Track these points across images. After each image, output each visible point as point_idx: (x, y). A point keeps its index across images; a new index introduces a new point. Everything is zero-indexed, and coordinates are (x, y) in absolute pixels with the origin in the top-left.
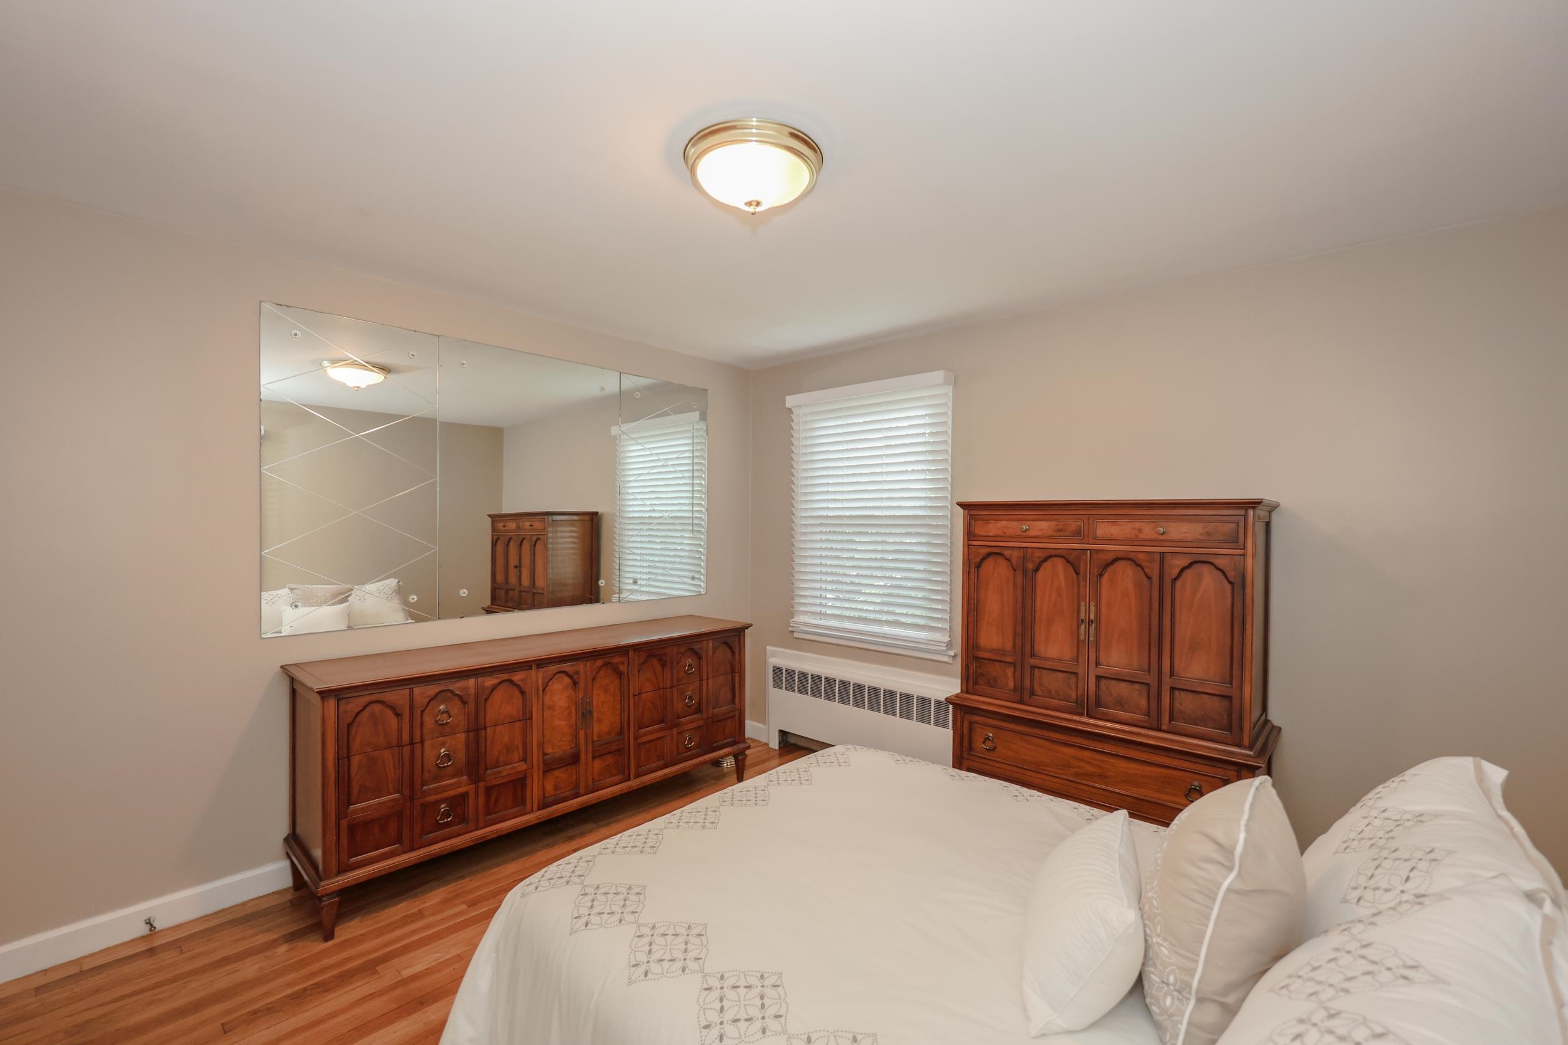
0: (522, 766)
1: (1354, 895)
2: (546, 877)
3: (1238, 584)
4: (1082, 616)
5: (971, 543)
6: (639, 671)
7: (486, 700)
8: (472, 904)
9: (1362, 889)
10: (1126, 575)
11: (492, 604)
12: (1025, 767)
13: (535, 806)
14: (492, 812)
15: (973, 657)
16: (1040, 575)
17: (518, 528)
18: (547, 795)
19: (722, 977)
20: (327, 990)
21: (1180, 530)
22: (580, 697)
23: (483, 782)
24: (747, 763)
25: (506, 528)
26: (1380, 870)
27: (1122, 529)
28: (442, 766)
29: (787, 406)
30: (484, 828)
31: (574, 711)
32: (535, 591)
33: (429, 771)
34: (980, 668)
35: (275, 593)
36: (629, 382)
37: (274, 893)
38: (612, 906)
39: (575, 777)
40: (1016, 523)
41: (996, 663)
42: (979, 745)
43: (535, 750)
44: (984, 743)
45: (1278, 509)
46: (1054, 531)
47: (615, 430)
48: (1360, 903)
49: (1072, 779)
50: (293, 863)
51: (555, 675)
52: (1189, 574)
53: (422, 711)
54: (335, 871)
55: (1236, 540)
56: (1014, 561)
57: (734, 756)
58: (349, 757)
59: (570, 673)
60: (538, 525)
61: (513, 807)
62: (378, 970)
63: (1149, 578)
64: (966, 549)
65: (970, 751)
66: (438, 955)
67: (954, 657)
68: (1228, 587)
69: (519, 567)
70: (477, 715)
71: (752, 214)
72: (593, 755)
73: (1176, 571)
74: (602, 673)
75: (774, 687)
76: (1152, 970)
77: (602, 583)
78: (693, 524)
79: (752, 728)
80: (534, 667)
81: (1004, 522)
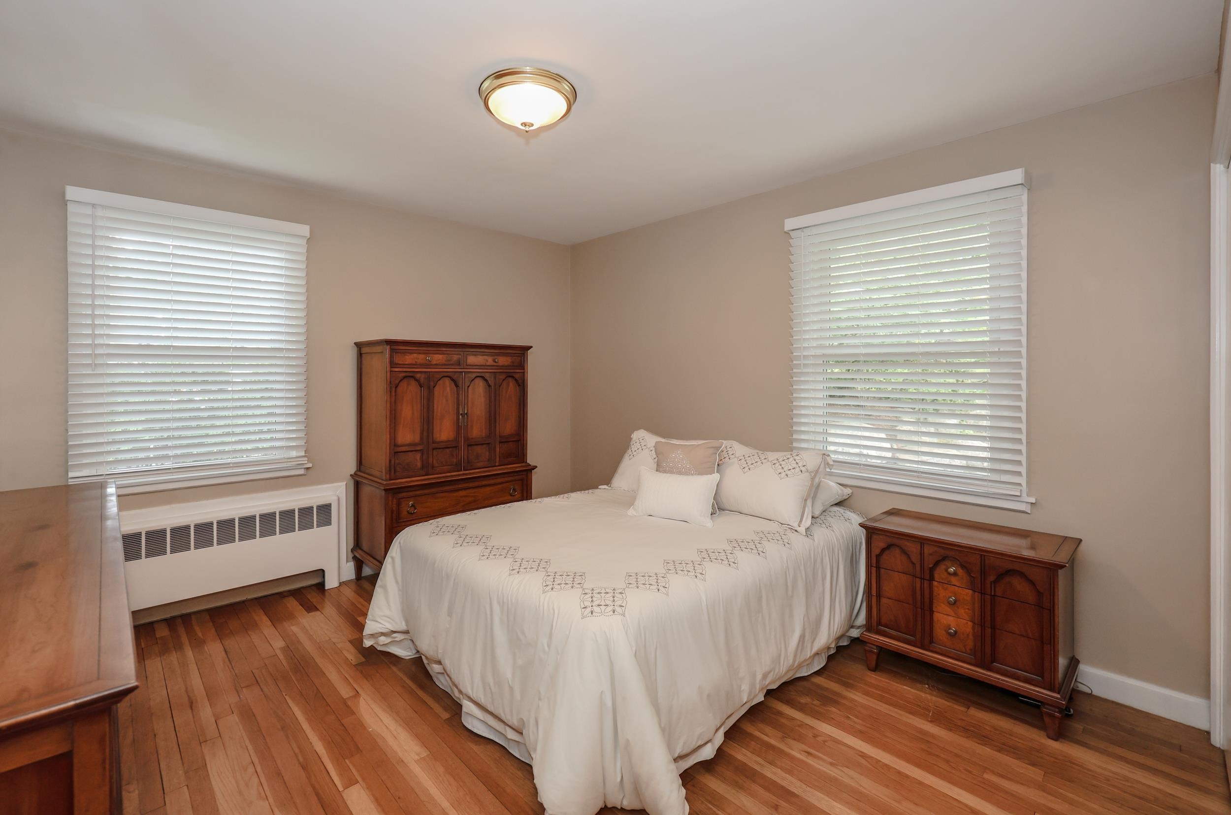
3: (522, 386)
4: (461, 412)
5: (392, 369)
10: (480, 386)
15: (394, 452)
16: (437, 389)
27: (479, 360)
34: (398, 459)
40: (423, 355)
41: (410, 452)
44: (409, 510)
46: (446, 361)
52: (505, 383)
55: (521, 365)
56: (422, 381)
63: (490, 386)
64: (388, 374)
68: (518, 388)
73: (500, 382)
81: (416, 354)
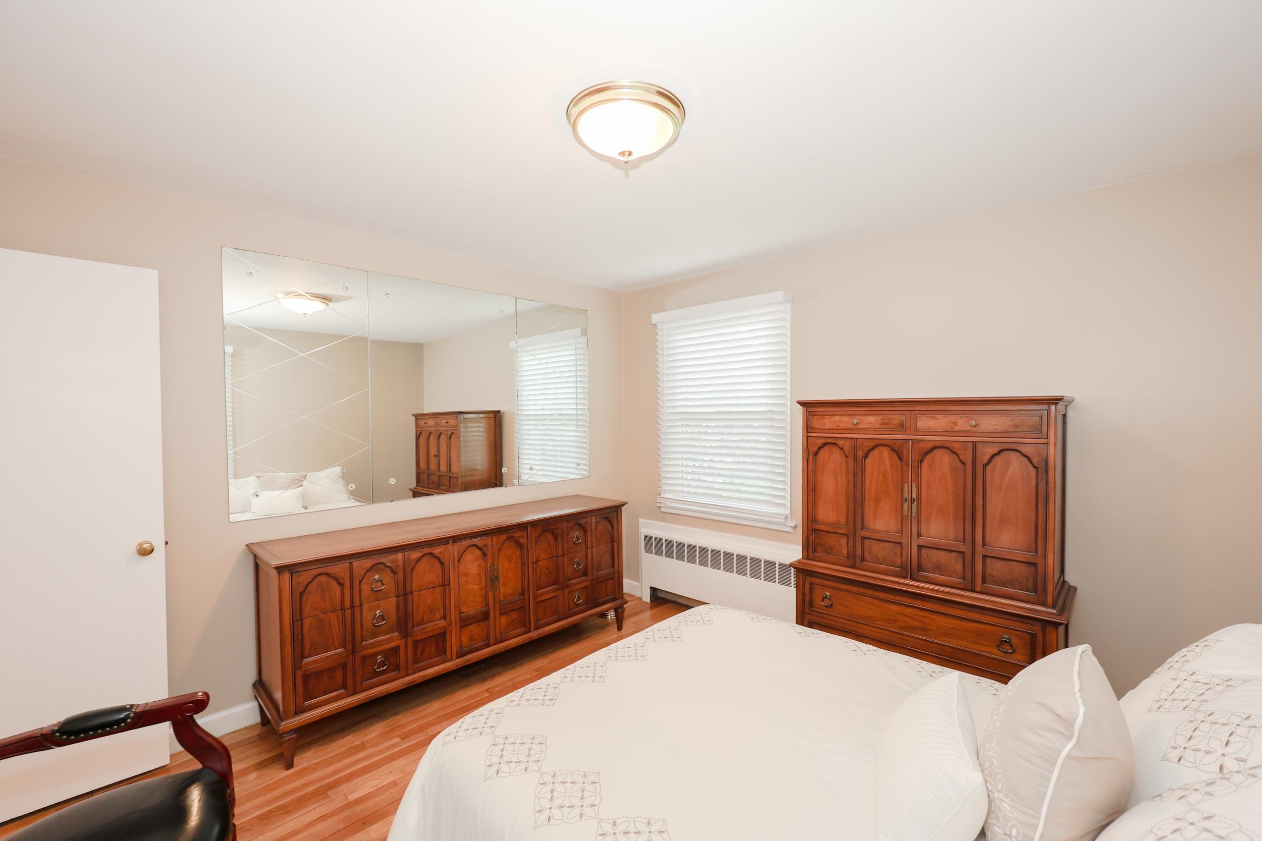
0: (442, 623)
1: (1175, 754)
2: (463, 728)
3: (1042, 468)
4: (906, 495)
5: (809, 434)
6: (536, 543)
7: (412, 570)
8: (405, 737)
9: (1182, 749)
10: (943, 462)
11: (417, 486)
12: (858, 621)
13: (454, 655)
14: (419, 661)
15: (813, 529)
16: (869, 460)
17: (437, 424)
18: (463, 646)
19: (614, 824)
20: (288, 812)
21: (990, 423)
22: (489, 566)
23: (412, 638)
24: (626, 614)
25: (427, 425)
26: (1197, 733)
27: (939, 422)
28: (378, 625)
29: (653, 322)
30: (413, 674)
31: (484, 577)
32: (451, 475)
33: (367, 629)
34: (818, 538)
35: (245, 480)
36: (523, 305)
37: (245, 728)
38: (519, 755)
39: (486, 630)
40: (847, 418)
41: (833, 535)
42: (819, 602)
43: (453, 611)
44: (822, 601)
45: (1073, 403)
46: (880, 424)
47: (512, 344)
48: (1181, 762)
49: (897, 631)
50: (260, 705)
51: (468, 547)
52: (998, 459)
53: (360, 581)
54: (292, 713)
55: (1039, 431)
56: (846, 449)
57: (614, 610)
58: (301, 620)
59: (480, 546)
60: (452, 422)
61: (435, 657)
62: (330, 795)
63: (963, 463)
64: (805, 439)
65: (810, 607)
66: (377, 781)
67: (795, 527)
68: (1033, 471)
69: (437, 456)
70: (405, 584)
71: (625, 163)
72: (500, 612)
73: (987, 458)
74: (506, 544)
75: (646, 552)
76: (995, 822)
77: (504, 471)
78: (577, 420)
79: (629, 585)
80: (451, 542)
81: (838, 417)
